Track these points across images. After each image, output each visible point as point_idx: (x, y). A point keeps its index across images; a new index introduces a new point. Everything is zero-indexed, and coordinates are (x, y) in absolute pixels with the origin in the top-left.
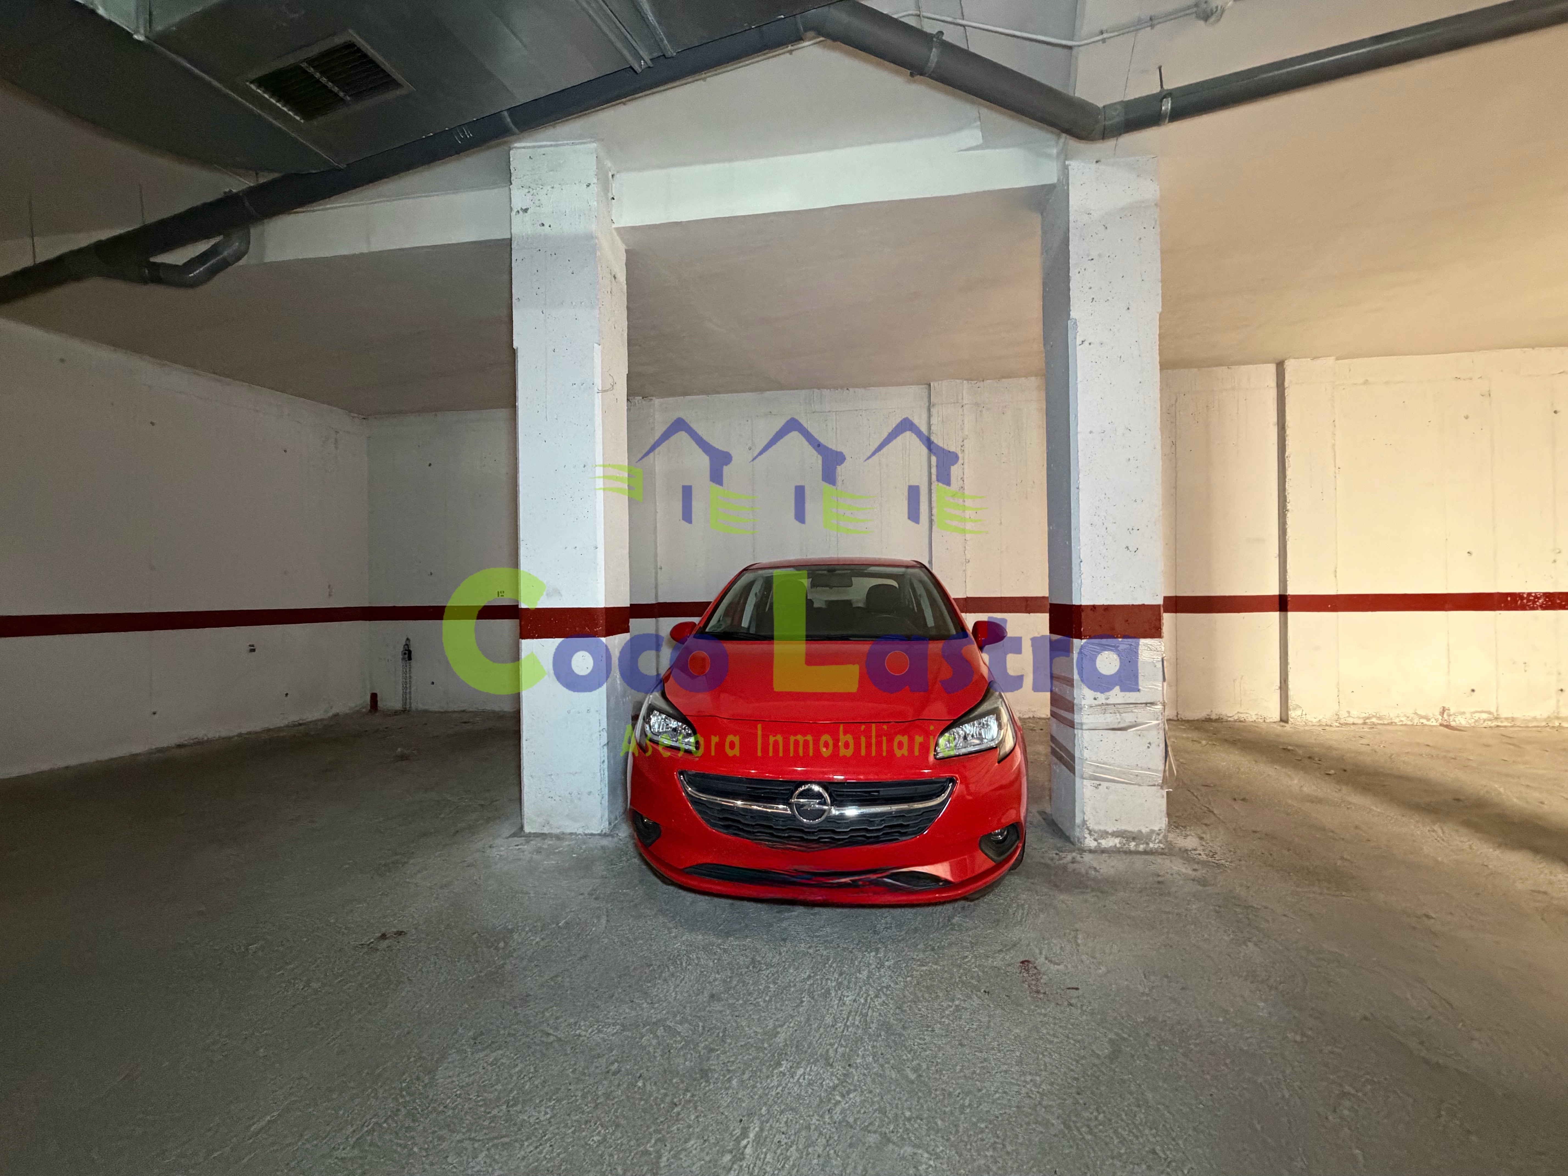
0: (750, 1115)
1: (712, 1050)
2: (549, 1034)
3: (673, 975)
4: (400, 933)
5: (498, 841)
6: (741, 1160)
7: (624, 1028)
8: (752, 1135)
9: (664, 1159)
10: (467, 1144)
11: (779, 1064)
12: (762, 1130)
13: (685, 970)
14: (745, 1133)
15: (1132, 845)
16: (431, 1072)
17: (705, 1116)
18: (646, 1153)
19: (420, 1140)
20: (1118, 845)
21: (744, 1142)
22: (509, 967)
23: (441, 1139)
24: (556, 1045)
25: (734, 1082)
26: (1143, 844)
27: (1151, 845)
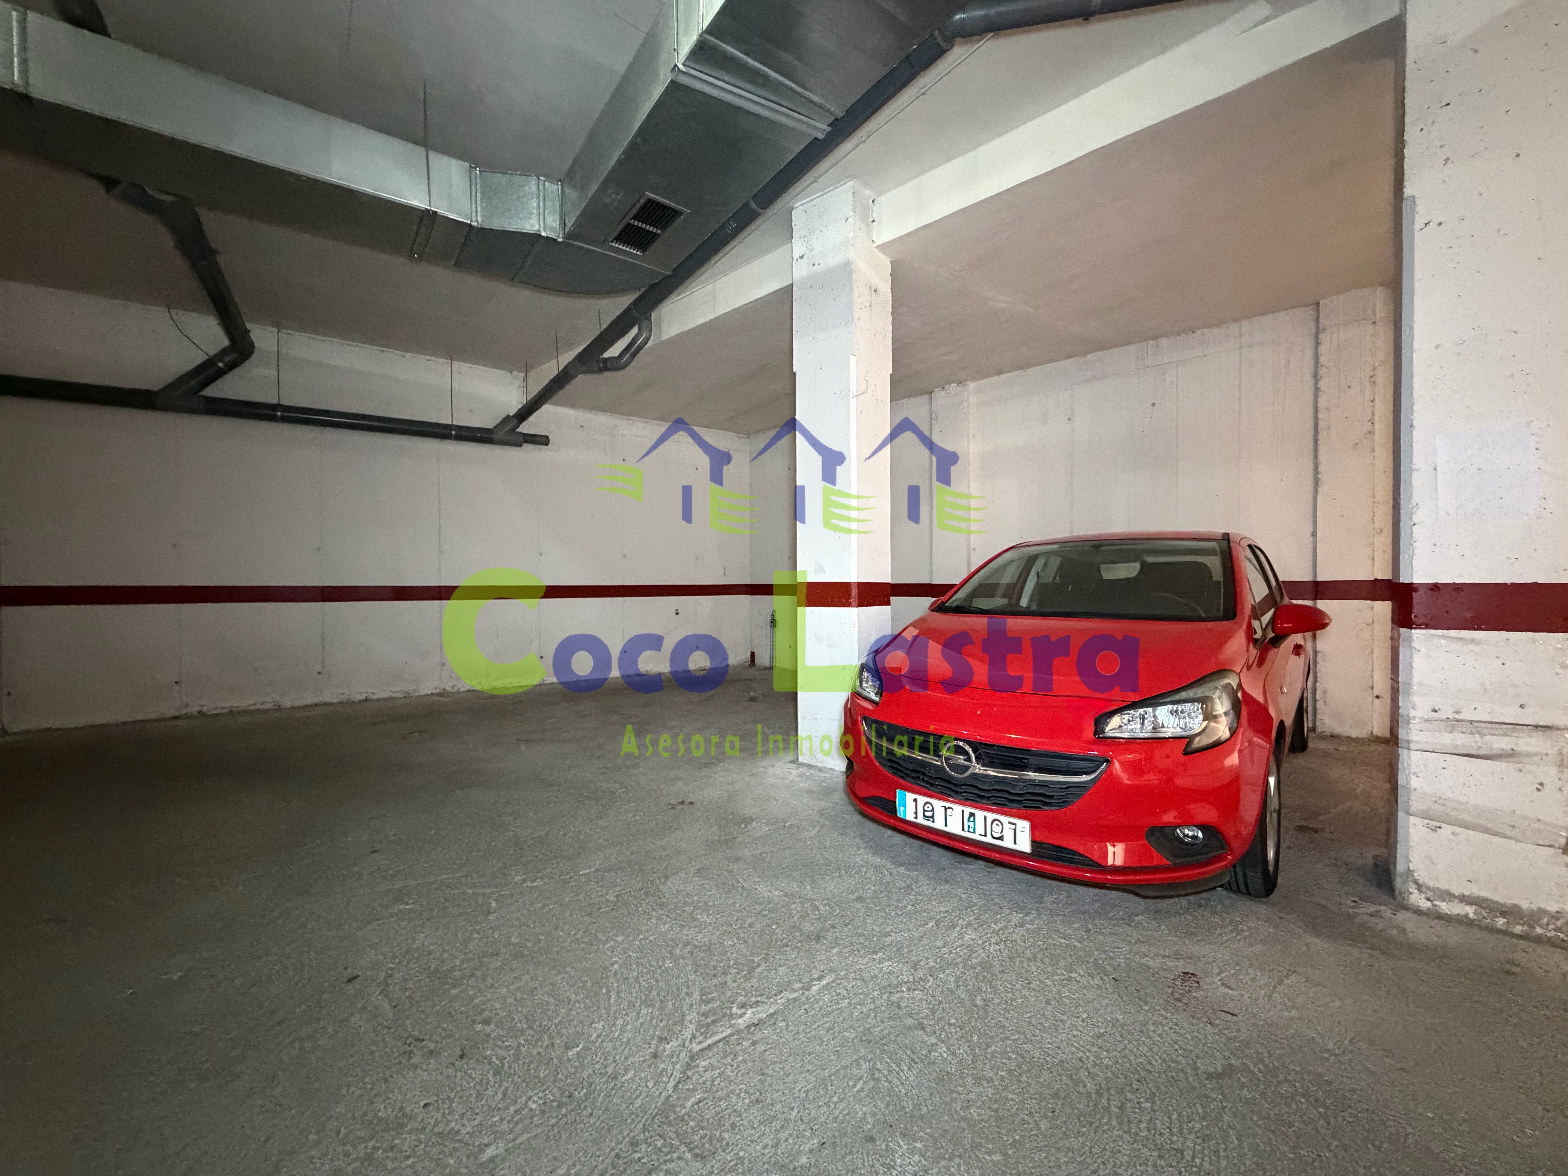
0: (831, 971)
1: (834, 927)
2: (739, 882)
3: (840, 876)
4: (691, 803)
5: (780, 763)
6: (806, 990)
7: (786, 895)
8: (824, 982)
9: (760, 969)
10: (664, 917)
11: (876, 953)
12: (833, 982)
13: (850, 876)
14: (820, 978)
15: (1501, 922)
16: (667, 877)
17: (801, 959)
18: (753, 961)
19: (644, 906)
20: (1471, 915)
21: (815, 983)
22: (739, 840)
23: (654, 910)
24: (740, 889)
25: (834, 951)
26: (1523, 925)
27: (1539, 930)
